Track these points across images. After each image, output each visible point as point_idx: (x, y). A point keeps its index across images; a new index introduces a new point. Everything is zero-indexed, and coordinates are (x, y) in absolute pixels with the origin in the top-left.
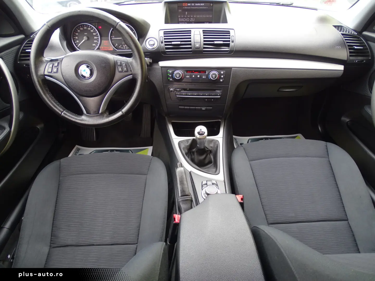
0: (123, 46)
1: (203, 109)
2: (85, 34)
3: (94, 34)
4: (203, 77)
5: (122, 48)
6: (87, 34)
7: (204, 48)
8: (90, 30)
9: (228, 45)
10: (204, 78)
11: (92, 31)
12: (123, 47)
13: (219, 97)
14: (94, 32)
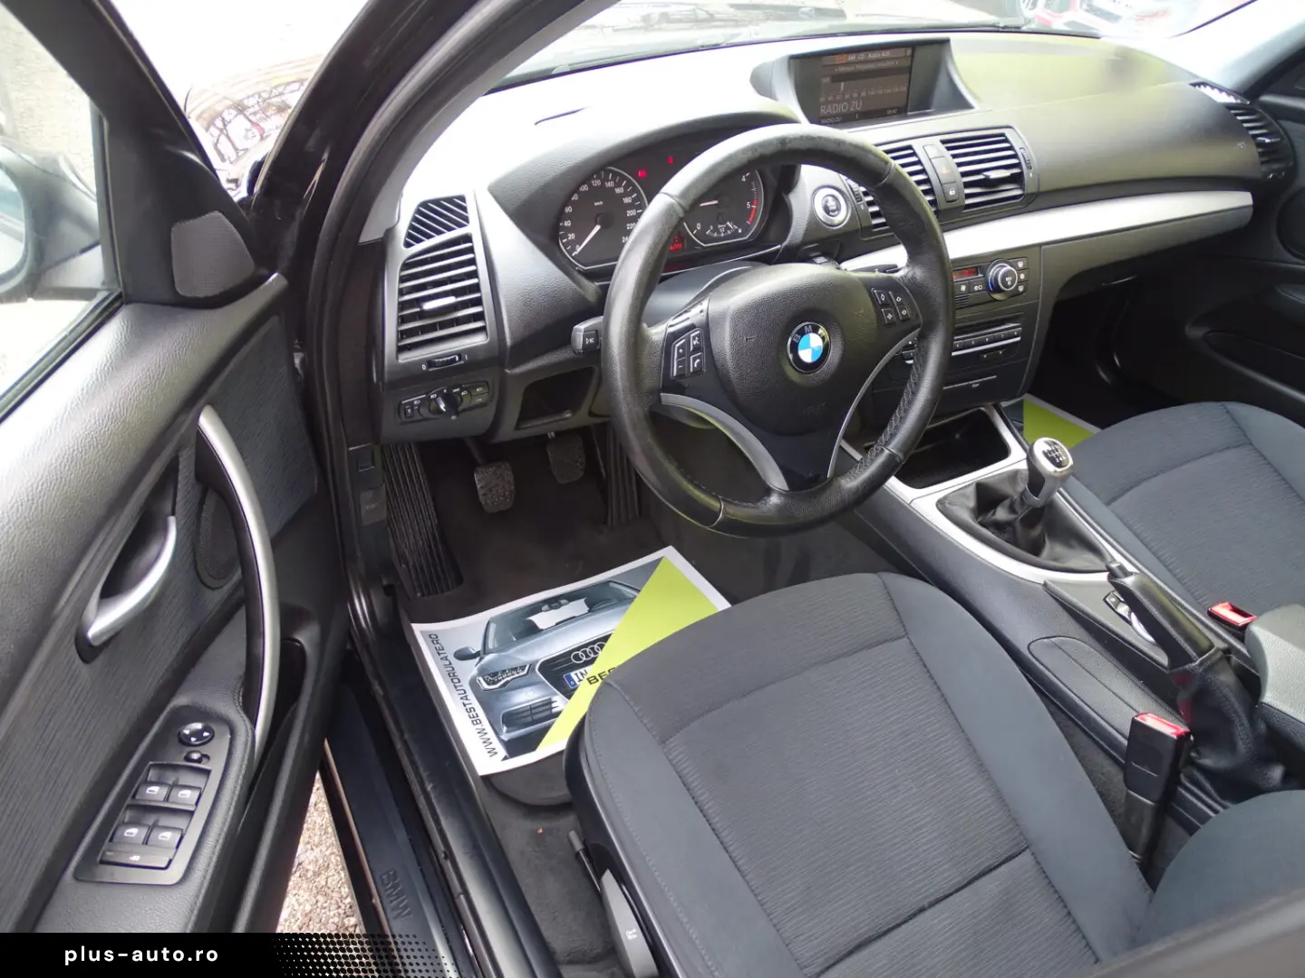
0: (719, 226)
1: (974, 386)
2: (596, 204)
3: (627, 200)
4: (976, 288)
5: (715, 235)
6: (601, 203)
7: (969, 196)
8: (612, 189)
9: (1017, 179)
10: (978, 291)
11: (619, 191)
12: (719, 233)
13: (1018, 339)
14: (626, 194)
